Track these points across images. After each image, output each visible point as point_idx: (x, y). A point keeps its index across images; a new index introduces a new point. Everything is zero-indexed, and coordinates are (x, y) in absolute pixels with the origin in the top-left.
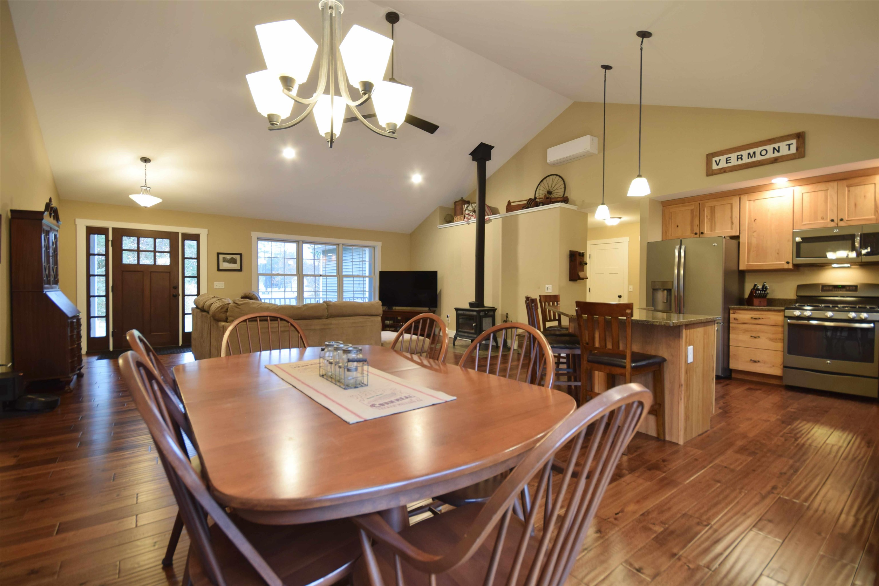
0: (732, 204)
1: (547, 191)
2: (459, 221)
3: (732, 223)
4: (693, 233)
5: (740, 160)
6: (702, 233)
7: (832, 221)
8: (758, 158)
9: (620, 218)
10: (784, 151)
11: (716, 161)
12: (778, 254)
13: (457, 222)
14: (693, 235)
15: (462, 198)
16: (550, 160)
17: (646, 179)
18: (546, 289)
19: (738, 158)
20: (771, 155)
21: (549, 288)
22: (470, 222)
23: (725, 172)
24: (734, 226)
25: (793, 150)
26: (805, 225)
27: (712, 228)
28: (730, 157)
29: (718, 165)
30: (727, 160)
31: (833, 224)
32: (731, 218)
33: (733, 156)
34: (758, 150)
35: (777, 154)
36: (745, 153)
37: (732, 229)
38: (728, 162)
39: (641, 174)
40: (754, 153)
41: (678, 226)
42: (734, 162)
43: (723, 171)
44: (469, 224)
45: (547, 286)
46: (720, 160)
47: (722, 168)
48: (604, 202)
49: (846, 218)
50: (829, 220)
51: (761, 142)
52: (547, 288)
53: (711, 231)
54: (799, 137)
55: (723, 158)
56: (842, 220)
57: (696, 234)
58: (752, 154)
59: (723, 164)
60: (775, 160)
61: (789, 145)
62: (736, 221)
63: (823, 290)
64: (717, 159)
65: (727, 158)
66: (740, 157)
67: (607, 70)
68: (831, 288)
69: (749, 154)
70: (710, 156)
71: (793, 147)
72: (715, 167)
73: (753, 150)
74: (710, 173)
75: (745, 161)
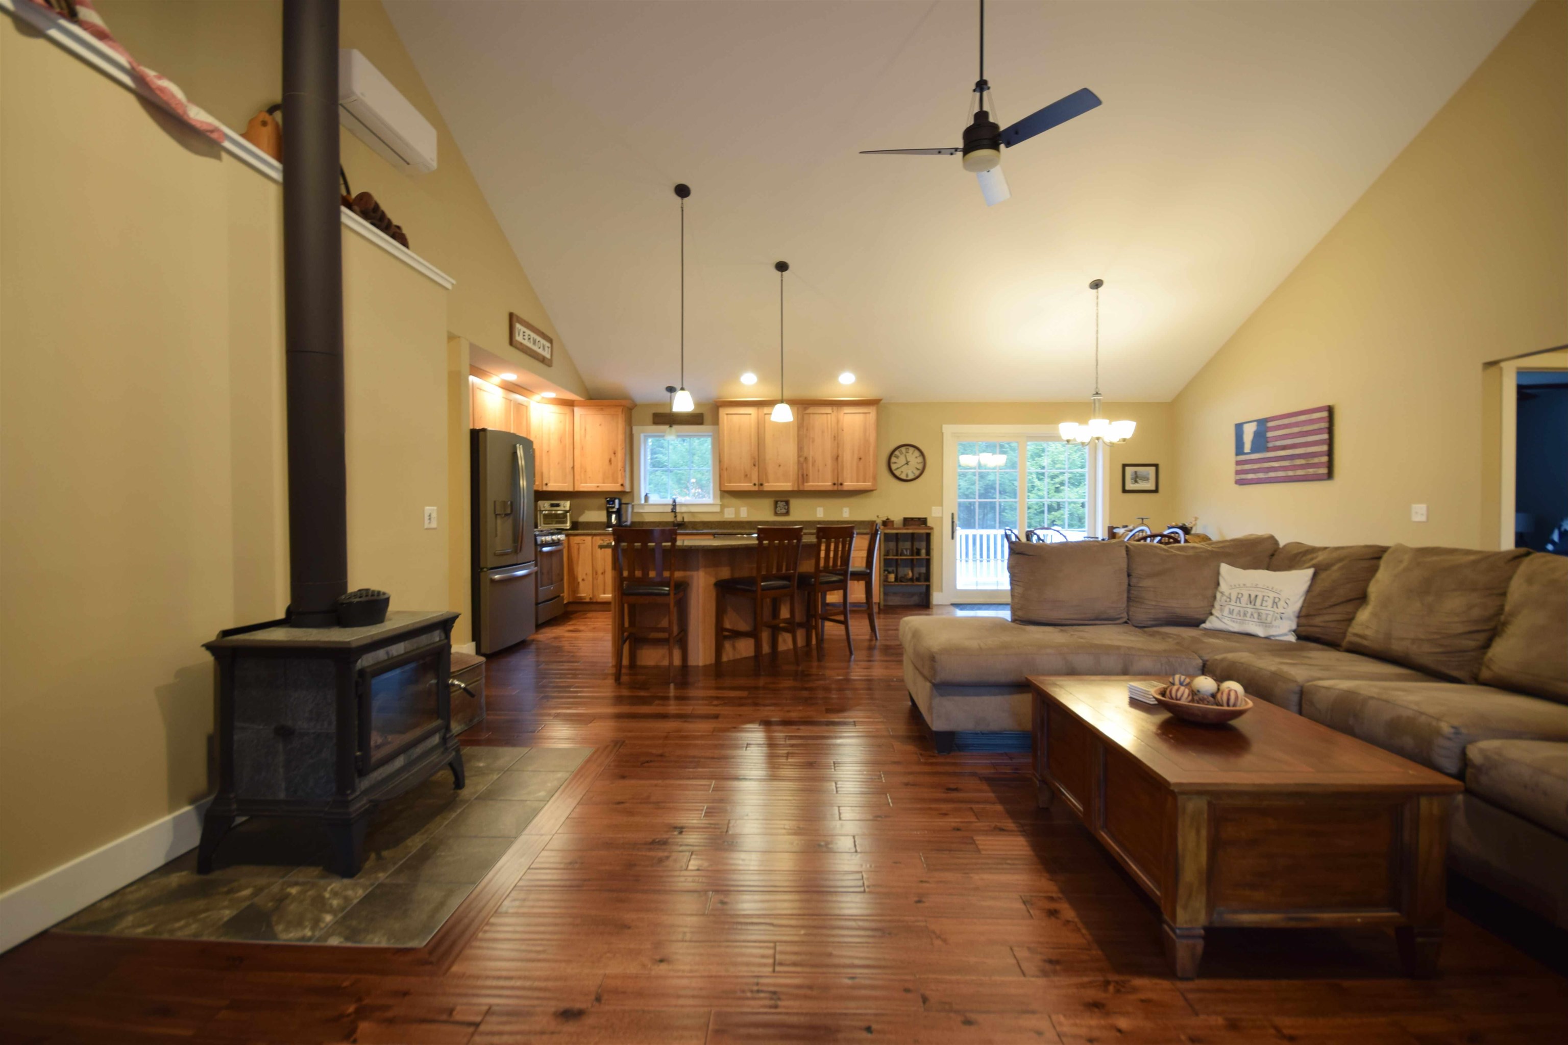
8: (537, 348)
11: (517, 329)
19: (528, 339)
20: (542, 351)
23: (521, 350)
25: (549, 356)
29: (518, 335)
30: (524, 336)
33: (527, 333)
34: (537, 338)
35: (544, 353)
36: (532, 335)
42: (526, 343)
43: (517, 348)
47: (518, 342)
51: (539, 330)
55: (521, 329)
58: (534, 340)
59: (521, 339)
60: (543, 360)
61: (549, 347)
64: (518, 326)
65: (524, 332)
66: (529, 337)
70: (512, 318)
71: (550, 350)
72: (517, 338)
73: (535, 336)
74: (512, 342)
75: (531, 346)
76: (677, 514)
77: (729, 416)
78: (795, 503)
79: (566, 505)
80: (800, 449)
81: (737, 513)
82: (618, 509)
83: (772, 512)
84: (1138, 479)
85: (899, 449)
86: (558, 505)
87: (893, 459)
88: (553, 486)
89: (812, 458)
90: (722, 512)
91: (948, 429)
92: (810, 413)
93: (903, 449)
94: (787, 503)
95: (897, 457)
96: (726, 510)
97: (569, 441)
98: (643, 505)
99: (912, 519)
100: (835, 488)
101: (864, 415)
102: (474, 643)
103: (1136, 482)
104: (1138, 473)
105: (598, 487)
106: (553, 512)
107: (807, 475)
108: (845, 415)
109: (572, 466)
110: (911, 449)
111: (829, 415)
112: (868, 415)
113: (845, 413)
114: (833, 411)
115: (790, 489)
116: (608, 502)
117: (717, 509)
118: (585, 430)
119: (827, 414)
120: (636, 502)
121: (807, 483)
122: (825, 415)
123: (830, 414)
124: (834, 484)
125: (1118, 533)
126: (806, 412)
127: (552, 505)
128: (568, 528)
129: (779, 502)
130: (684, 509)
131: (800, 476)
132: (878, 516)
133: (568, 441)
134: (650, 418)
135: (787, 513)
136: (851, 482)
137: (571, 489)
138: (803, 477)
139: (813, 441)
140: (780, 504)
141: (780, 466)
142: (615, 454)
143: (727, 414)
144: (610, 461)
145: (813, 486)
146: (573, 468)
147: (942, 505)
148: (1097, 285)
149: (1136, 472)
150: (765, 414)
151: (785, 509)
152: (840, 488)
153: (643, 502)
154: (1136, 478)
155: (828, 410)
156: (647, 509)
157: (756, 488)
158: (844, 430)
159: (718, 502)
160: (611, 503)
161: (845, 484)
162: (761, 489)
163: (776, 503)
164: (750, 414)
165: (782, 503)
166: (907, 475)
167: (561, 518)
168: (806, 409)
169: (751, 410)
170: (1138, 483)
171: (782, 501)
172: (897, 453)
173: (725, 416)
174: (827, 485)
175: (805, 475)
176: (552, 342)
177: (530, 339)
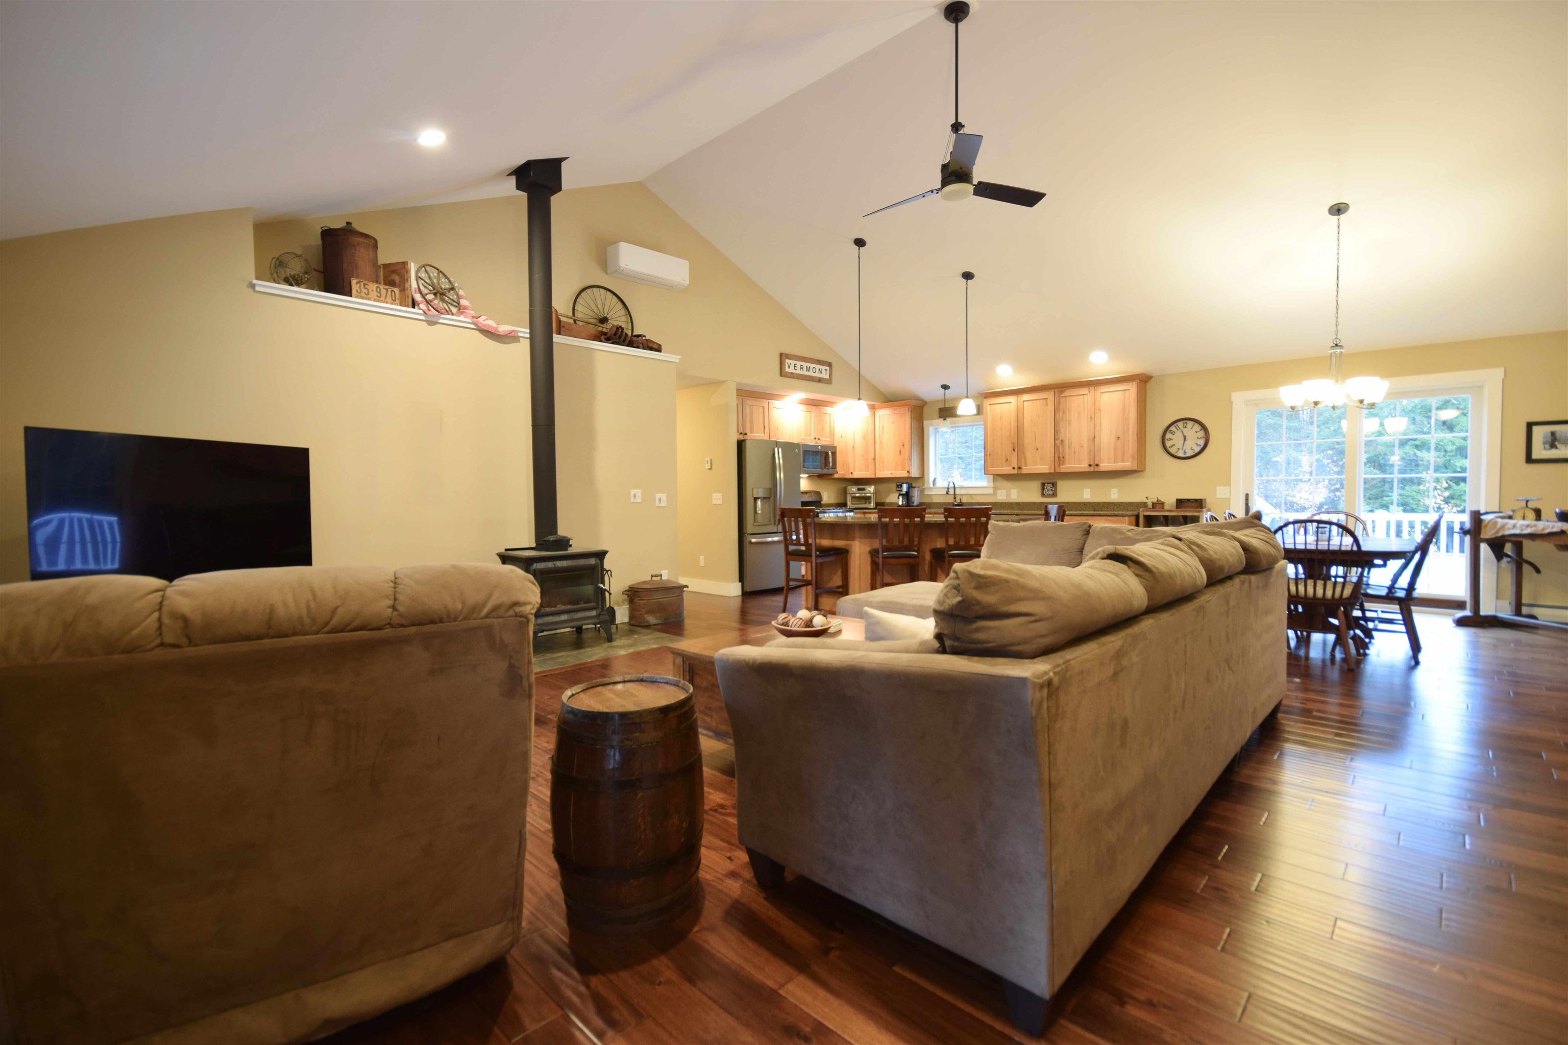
2: (375, 300)
8: (810, 373)
10: (823, 374)
11: (787, 363)
13: (369, 299)
15: (348, 223)
19: (801, 368)
20: (817, 374)
22: (441, 321)
23: (793, 377)
24: (765, 430)
25: (827, 376)
29: (789, 368)
30: (795, 367)
31: (814, 442)
33: (798, 364)
34: (814, 367)
35: (819, 375)
36: (804, 365)
37: (764, 433)
42: (799, 371)
43: (793, 376)
44: (431, 323)
46: (790, 364)
47: (792, 373)
50: (813, 437)
51: (813, 359)
53: (751, 432)
55: (792, 363)
56: (819, 439)
57: (741, 433)
58: (808, 367)
59: (791, 370)
60: (819, 380)
61: (826, 370)
62: (767, 426)
64: (788, 361)
65: (795, 364)
66: (802, 367)
67: (861, 248)
69: (807, 367)
70: (783, 357)
71: (828, 372)
72: (787, 370)
73: (809, 365)
74: (782, 373)
75: (805, 372)
76: (956, 496)
77: (992, 406)
78: (1062, 485)
79: (871, 489)
80: (1056, 432)
81: (1008, 494)
82: (906, 492)
83: (1040, 493)
84: (1557, 443)
85: (1175, 425)
86: (864, 489)
87: (1168, 436)
88: (858, 474)
89: (1069, 440)
90: (995, 494)
91: (1238, 397)
92: (1066, 397)
93: (1180, 424)
94: (1054, 484)
95: (1173, 433)
96: (999, 492)
97: (871, 439)
98: (930, 488)
99: (1188, 500)
100: (1092, 469)
101: (1123, 392)
102: (740, 584)
103: (1553, 446)
104: (1557, 435)
105: (892, 474)
106: (863, 495)
107: (1063, 457)
108: (1102, 394)
109: (873, 457)
110: (1190, 424)
111: (1085, 396)
112: (1127, 392)
113: (1101, 393)
114: (1089, 392)
115: (1047, 471)
116: (898, 486)
117: (991, 491)
118: (883, 428)
119: (1083, 395)
120: (926, 486)
121: (1063, 465)
122: (1082, 396)
123: (1087, 394)
124: (1090, 465)
125: (1484, 520)
126: (1063, 395)
127: (859, 489)
128: (872, 507)
129: (1046, 484)
130: (963, 492)
131: (1057, 459)
132: (1147, 498)
133: (870, 437)
134: (937, 413)
135: (1054, 495)
136: (1109, 463)
137: (873, 476)
138: (1059, 459)
139: (1069, 424)
140: (1047, 486)
141: (1037, 449)
142: (903, 446)
143: (990, 405)
144: (900, 452)
145: (1068, 468)
146: (874, 459)
147: (1229, 485)
148: (1338, 210)
149: (1553, 434)
150: (1024, 401)
151: (1052, 490)
152: (1096, 469)
153: (931, 485)
154: (1553, 442)
155: (1084, 391)
156: (934, 492)
157: (1015, 472)
158: (1102, 410)
159: (991, 485)
160: (900, 487)
161: (1101, 465)
162: (1020, 473)
163: (1043, 485)
164: (1010, 402)
165: (1049, 485)
166: (1185, 453)
167: (867, 499)
168: (1062, 392)
169: (1012, 399)
170: (1556, 448)
171: (1048, 483)
172: (1173, 428)
173: (989, 406)
174: (1083, 466)
175: (1061, 457)
176: (830, 365)
177: (802, 368)
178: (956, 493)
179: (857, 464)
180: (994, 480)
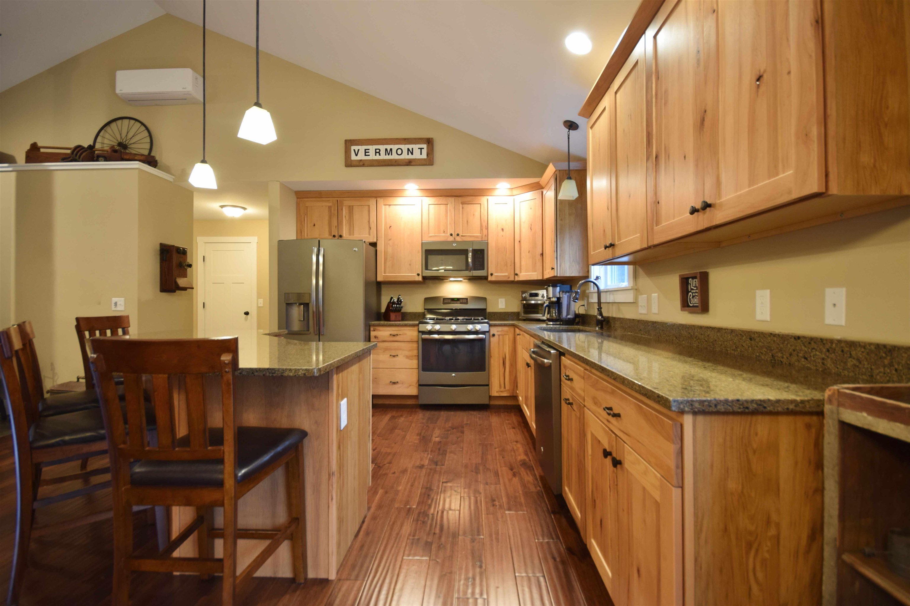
0: (369, 206)
1: (117, 142)
3: (370, 228)
4: (331, 236)
5: (378, 154)
6: (341, 236)
7: (451, 235)
8: (394, 156)
9: (245, 209)
10: (417, 155)
11: (354, 150)
12: (410, 265)
14: (331, 237)
16: (121, 90)
17: (268, 114)
18: (113, 304)
19: (376, 152)
20: (405, 156)
21: (118, 303)
23: (363, 165)
24: (371, 231)
25: (424, 156)
26: (431, 237)
27: (351, 231)
28: (369, 149)
29: (356, 155)
30: (366, 152)
31: (451, 239)
32: (369, 222)
33: (372, 148)
34: (395, 147)
35: (410, 157)
36: (382, 148)
37: (369, 234)
38: (367, 154)
39: (260, 102)
40: (391, 150)
41: (314, 225)
42: (372, 156)
43: (362, 164)
45: (114, 300)
46: (359, 150)
47: (361, 160)
48: (206, 159)
49: (461, 234)
50: (449, 234)
51: (397, 139)
52: (116, 304)
53: (350, 235)
54: (429, 143)
55: (362, 148)
56: (458, 235)
58: (389, 150)
59: (361, 156)
60: (409, 163)
61: (421, 149)
62: (373, 226)
63: (444, 303)
64: (356, 148)
65: (365, 150)
66: (378, 151)
68: (449, 301)
69: (386, 150)
70: (349, 143)
71: (425, 152)
72: (353, 157)
73: (389, 147)
74: (349, 164)
75: (383, 156)
83: (678, 303)
86: (534, 294)
90: (635, 303)
94: (704, 278)
106: (533, 302)
107: (660, 202)
109: (541, 253)
117: (629, 297)
127: (528, 295)
130: (612, 299)
135: (705, 306)
137: (540, 278)
140: (694, 283)
163: (685, 282)
167: (542, 308)
171: (694, 278)
176: (429, 142)
177: (379, 153)
178: (602, 301)
179: (523, 263)
180: (635, 276)
